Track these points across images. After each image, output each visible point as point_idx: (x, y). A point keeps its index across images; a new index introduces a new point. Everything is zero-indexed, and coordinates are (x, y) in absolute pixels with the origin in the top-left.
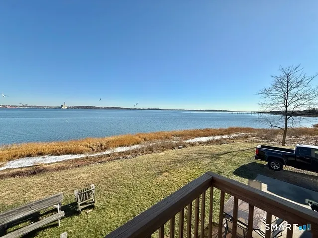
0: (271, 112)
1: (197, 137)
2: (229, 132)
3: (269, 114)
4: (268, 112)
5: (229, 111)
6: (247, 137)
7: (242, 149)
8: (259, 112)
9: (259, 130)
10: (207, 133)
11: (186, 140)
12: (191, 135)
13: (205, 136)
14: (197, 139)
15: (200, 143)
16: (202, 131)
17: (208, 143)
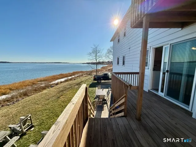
0: (87, 63)
1: (57, 79)
2: (74, 74)
3: (86, 64)
4: (86, 63)
5: (69, 63)
6: (82, 75)
7: (85, 79)
8: (83, 63)
9: (86, 72)
10: (62, 76)
11: (50, 82)
12: (53, 79)
13: (62, 78)
14: (58, 80)
15: (61, 82)
16: (58, 75)
17: (66, 81)
